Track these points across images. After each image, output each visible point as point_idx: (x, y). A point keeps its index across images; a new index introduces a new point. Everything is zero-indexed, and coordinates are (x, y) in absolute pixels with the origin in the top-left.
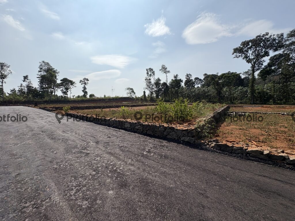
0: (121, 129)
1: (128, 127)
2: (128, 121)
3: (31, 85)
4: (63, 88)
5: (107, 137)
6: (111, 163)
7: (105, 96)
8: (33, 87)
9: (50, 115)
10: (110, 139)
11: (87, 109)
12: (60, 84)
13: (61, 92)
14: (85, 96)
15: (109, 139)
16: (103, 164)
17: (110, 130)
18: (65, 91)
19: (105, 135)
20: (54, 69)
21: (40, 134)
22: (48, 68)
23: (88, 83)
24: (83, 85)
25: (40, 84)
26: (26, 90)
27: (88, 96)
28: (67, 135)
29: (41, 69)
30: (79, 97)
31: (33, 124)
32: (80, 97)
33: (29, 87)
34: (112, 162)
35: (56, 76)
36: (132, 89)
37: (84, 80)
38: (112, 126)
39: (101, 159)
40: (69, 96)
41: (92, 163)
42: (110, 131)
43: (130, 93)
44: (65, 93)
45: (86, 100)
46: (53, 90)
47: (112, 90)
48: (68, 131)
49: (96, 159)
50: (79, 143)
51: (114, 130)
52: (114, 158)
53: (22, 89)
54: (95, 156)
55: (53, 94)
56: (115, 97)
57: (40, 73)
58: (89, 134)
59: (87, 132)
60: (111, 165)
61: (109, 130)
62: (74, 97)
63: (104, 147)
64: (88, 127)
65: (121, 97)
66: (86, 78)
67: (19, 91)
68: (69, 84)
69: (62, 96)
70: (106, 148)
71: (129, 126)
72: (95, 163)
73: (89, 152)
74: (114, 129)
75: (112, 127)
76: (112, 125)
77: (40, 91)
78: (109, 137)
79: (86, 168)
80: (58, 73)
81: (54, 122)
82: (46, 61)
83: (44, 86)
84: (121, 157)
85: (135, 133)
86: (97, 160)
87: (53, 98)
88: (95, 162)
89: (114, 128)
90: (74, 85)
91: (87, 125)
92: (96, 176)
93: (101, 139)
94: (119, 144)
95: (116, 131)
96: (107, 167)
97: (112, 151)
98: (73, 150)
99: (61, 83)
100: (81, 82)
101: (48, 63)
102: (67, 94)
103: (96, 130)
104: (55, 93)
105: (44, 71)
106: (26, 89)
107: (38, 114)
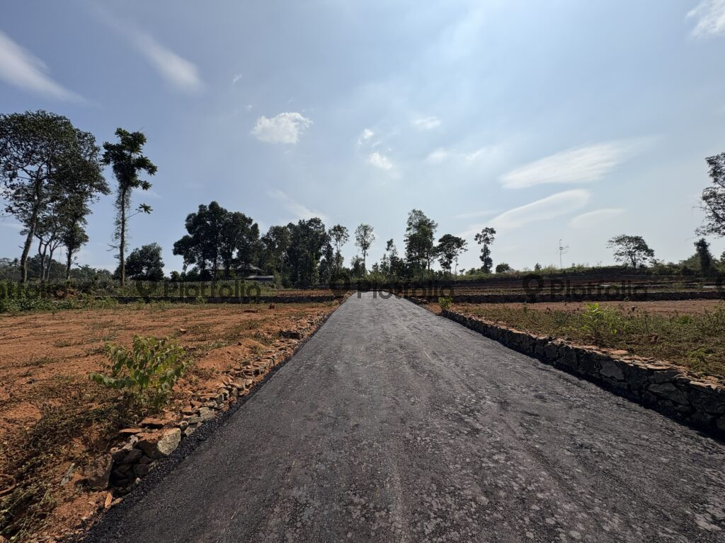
0: (584, 379)
1: (612, 377)
2: (613, 357)
3: (396, 255)
4: (442, 256)
5: (533, 394)
6: (540, 496)
7: (537, 267)
8: (398, 259)
9: (417, 312)
10: (545, 405)
11: (488, 302)
12: (438, 247)
13: (439, 264)
14: (486, 269)
15: (538, 402)
16: (514, 483)
17: (547, 374)
18: (446, 261)
19: (529, 387)
20: (429, 220)
21: (396, 351)
22: (420, 220)
23: (493, 238)
24: (483, 244)
25: (408, 251)
26: (389, 264)
27: (493, 270)
28: (438, 363)
29: (410, 224)
30: (472, 271)
31: (391, 327)
32: (474, 271)
33: (393, 259)
34: (542, 491)
35: (431, 234)
36: (637, 239)
37: (485, 233)
38: (554, 363)
39: (509, 463)
40: (453, 271)
41: (484, 465)
42: (546, 377)
43: (631, 254)
44: (446, 265)
45: (487, 279)
46: (426, 260)
47: (561, 248)
48: (443, 356)
49: (496, 457)
50: (461, 392)
51: (560, 377)
52: (552, 481)
53: (385, 263)
54: (494, 447)
55: (427, 268)
56: (571, 269)
57: (408, 232)
58: (486, 374)
59: (481, 366)
60: (540, 500)
61: (544, 373)
62: (464, 273)
63: (521, 425)
64: (486, 351)
65: (591, 266)
66: (490, 228)
67: (382, 266)
68: (454, 246)
69: (440, 272)
70: (528, 432)
71: (619, 375)
72: (489, 468)
73: (478, 426)
74: (561, 372)
75: (553, 365)
76: (555, 359)
77: (407, 265)
78: (541, 398)
79: (465, 472)
80: (434, 227)
81: (421, 328)
82: (417, 209)
83: (414, 254)
84: (579, 490)
85: (647, 407)
86: (496, 462)
87: (426, 276)
88: (492, 465)
89: (560, 369)
90: (463, 247)
91: (485, 347)
92: (489, 515)
93: (516, 396)
94: (576, 432)
95: (567, 380)
96: (523, 500)
97: (547, 452)
98: (445, 408)
99: (441, 246)
100: (478, 239)
101: (420, 212)
102: (450, 268)
103: (506, 365)
104: (429, 266)
105: (415, 227)
106: (390, 262)
107: (400, 307)
